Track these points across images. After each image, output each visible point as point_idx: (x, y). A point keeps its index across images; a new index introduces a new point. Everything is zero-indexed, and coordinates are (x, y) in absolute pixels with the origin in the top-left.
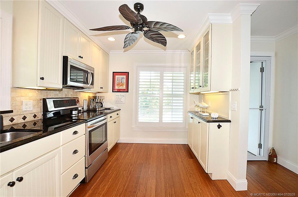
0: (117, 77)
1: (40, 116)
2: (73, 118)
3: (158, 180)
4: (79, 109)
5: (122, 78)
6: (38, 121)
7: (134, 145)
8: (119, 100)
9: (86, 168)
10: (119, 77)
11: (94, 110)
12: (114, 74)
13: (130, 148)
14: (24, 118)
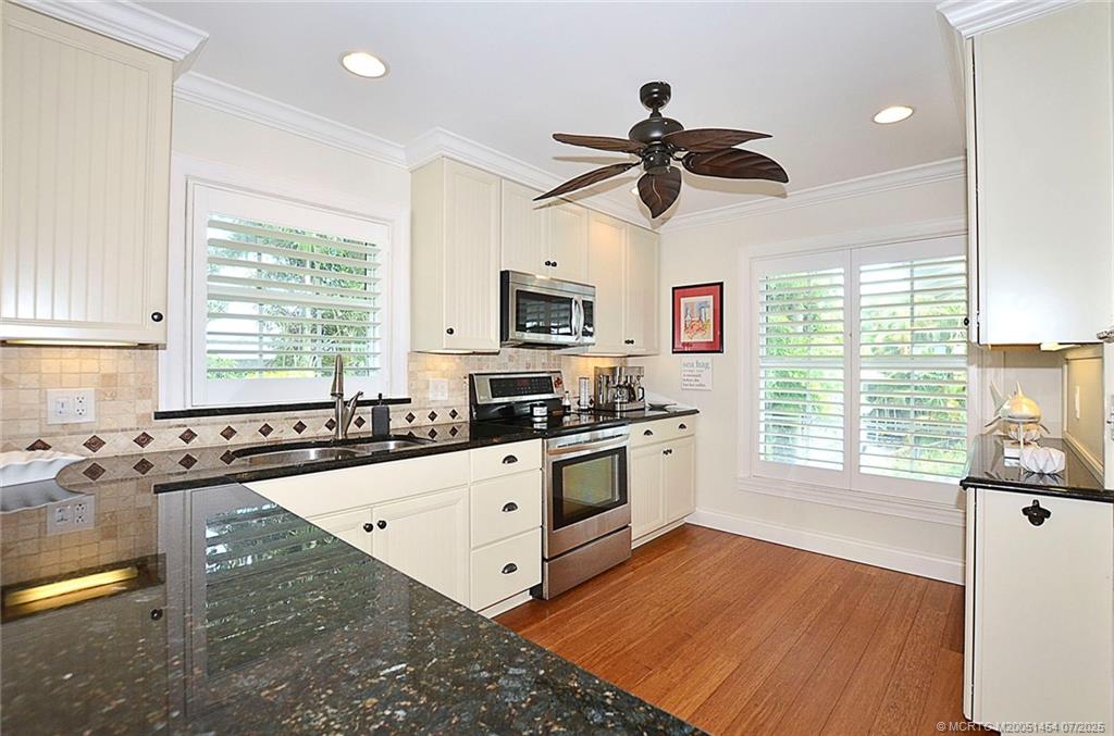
0: (686, 304)
1: (464, 415)
2: (535, 426)
3: (745, 668)
4: (566, 403)
5: (702, 306)
6: (460, 427)
7: (741, 541)
8: (694, 378)
9: (543, 559)
10: (692, 304)
11: (610, 410)
12: (678, 292)
13: (719, 549)
14: (433, 416)
